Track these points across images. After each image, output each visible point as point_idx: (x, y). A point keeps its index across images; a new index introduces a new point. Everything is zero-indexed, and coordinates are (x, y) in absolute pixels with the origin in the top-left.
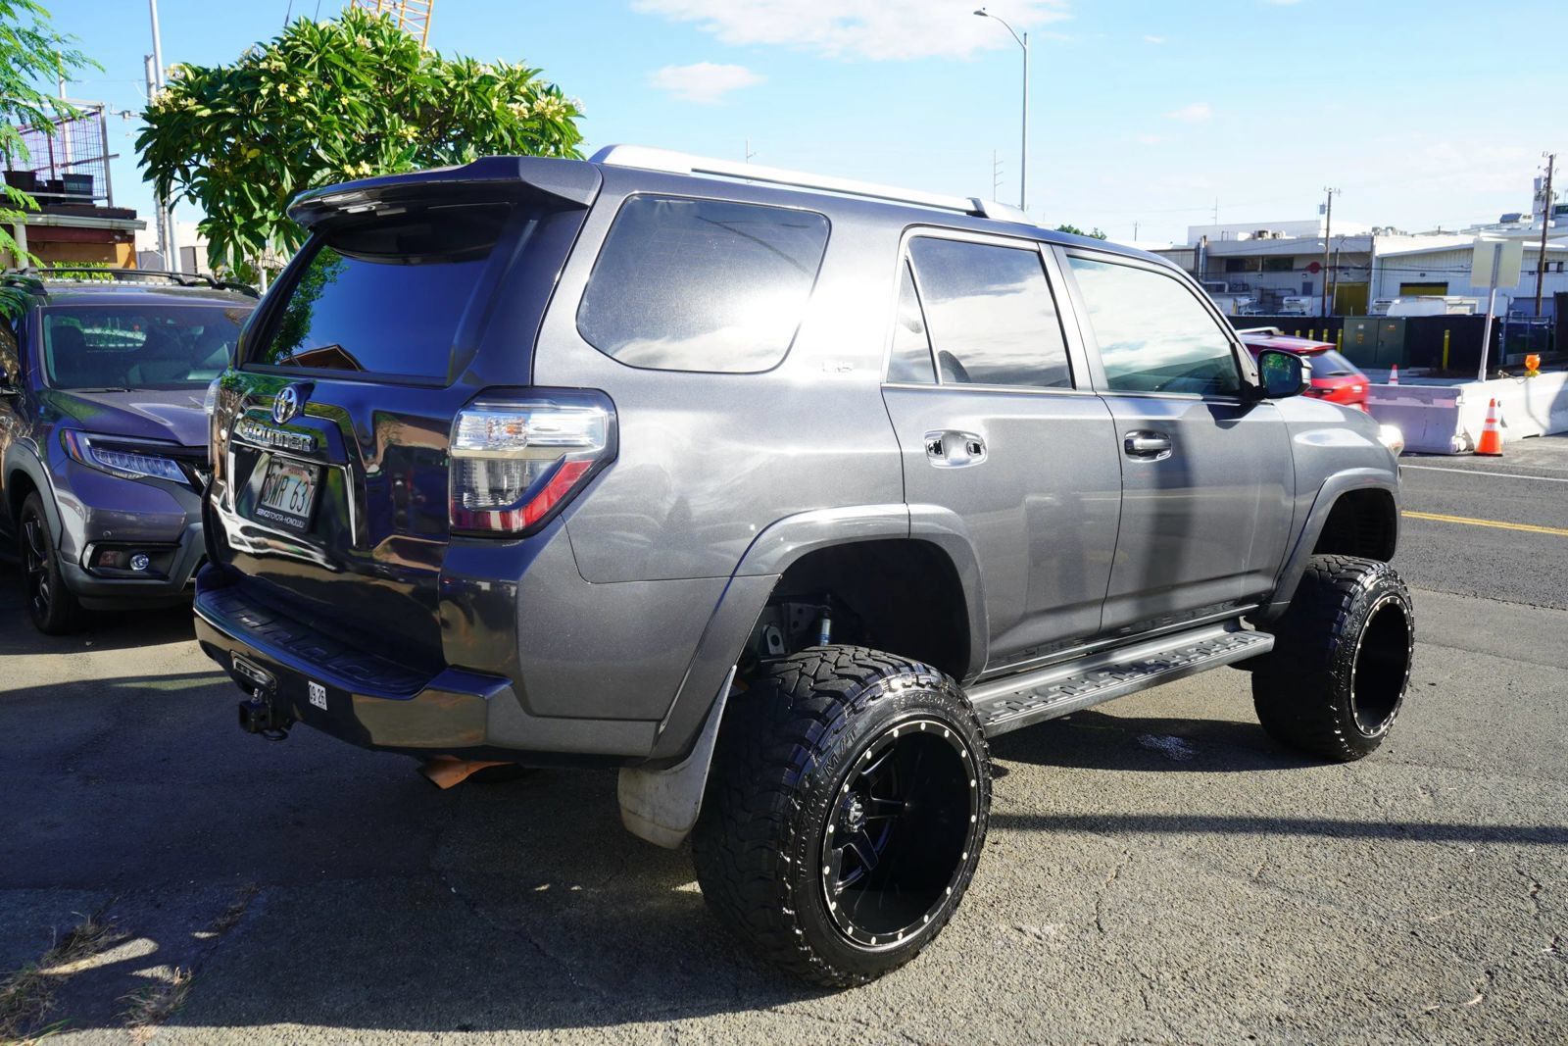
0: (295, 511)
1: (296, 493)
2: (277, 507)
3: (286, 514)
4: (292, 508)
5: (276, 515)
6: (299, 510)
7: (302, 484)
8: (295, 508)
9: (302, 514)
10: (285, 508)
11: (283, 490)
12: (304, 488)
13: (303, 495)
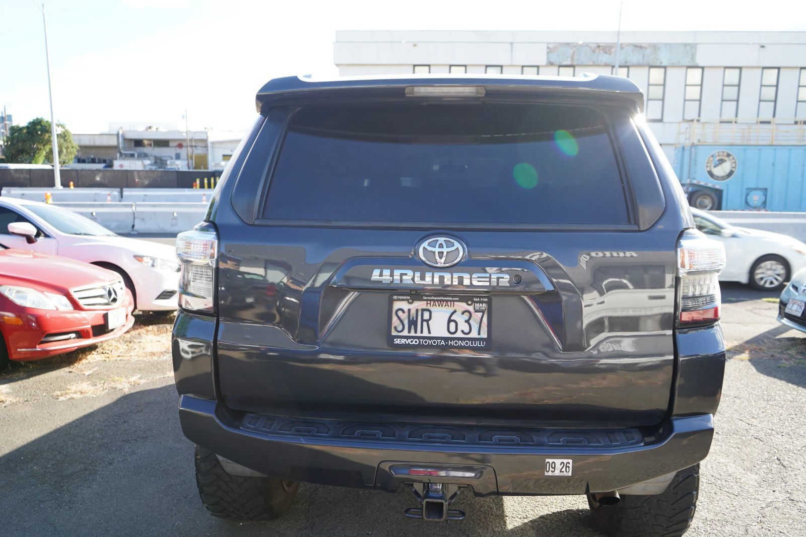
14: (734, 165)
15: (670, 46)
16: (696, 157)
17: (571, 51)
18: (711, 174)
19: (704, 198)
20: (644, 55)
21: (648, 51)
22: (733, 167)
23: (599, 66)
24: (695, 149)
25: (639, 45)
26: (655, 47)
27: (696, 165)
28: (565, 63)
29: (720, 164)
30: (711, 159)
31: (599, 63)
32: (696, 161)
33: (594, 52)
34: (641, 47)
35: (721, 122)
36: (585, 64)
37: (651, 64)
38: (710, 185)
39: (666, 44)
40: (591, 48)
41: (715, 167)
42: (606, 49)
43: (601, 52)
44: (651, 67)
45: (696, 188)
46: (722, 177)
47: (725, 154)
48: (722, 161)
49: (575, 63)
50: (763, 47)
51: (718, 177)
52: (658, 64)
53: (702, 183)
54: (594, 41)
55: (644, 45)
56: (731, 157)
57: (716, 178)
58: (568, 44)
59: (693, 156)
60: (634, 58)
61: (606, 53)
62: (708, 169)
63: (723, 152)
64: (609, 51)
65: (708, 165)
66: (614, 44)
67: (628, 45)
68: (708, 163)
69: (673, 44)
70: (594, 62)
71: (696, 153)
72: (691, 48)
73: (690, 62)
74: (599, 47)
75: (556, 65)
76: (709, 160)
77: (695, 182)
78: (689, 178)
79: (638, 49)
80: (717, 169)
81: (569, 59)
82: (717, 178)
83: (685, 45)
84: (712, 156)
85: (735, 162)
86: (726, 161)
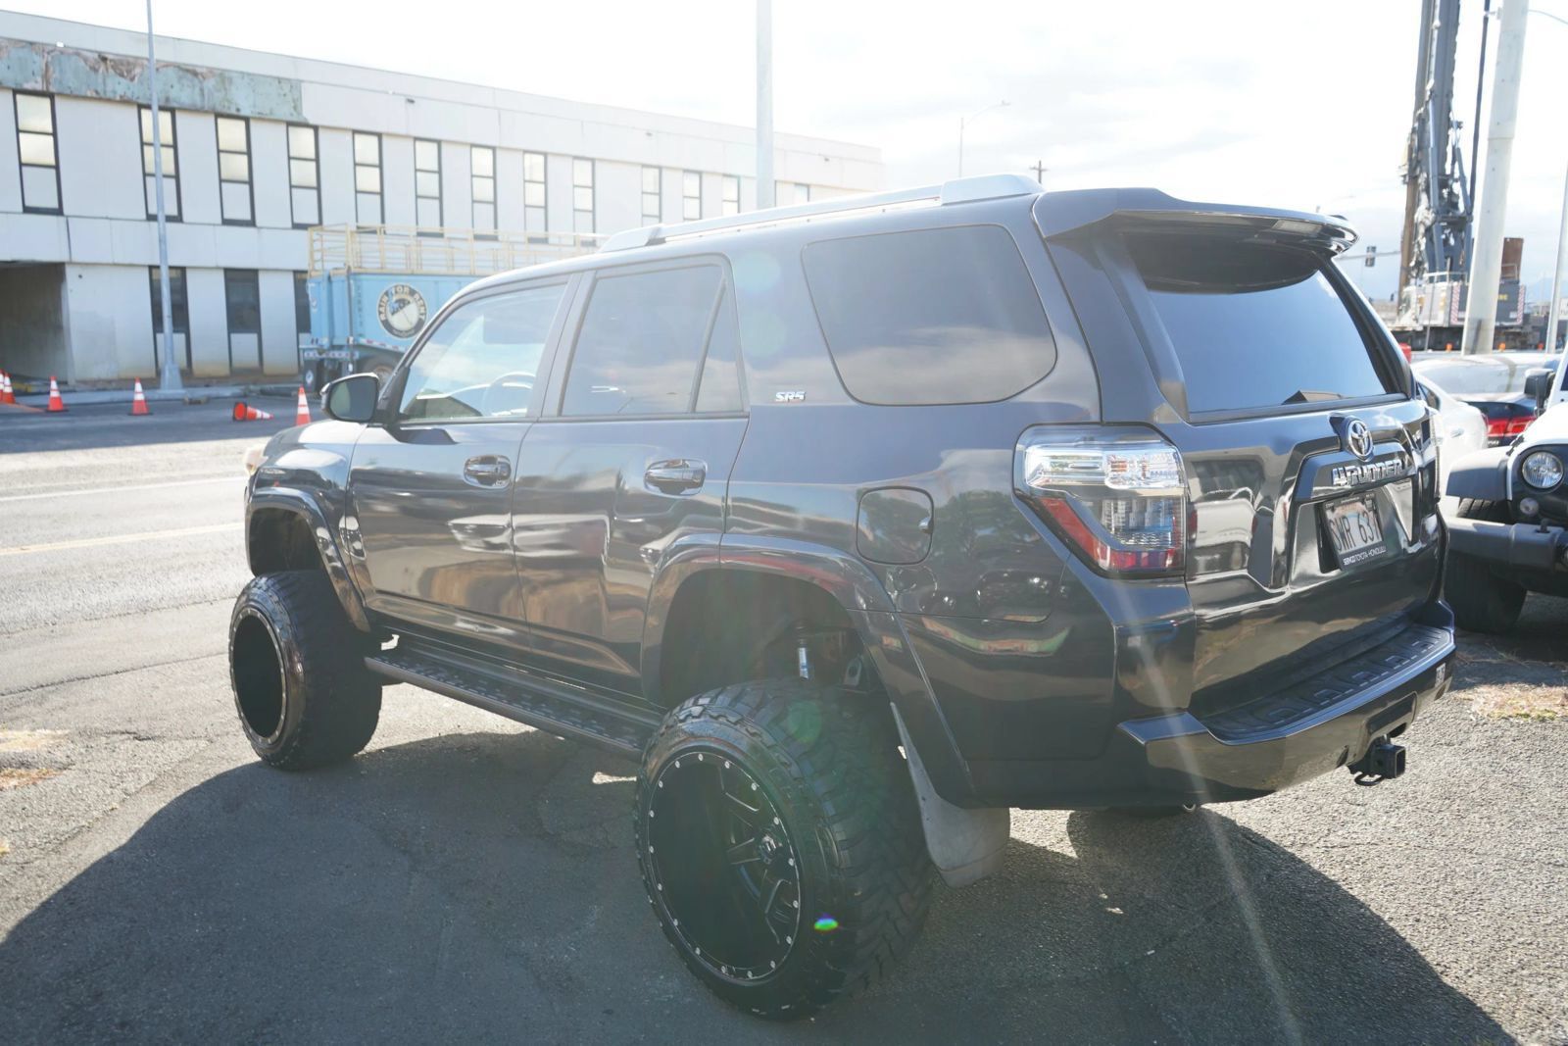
0: (1370, 543)
1: (1360, 526)
2: (1354, 549)
3: (1367, 549)
4: (1366, 542)
5: (1360, 555)
6: (1372, 539)
7: (1361, 516)
8: (1369, 540)
9: (1376, 541)
10: (1360, 545)
11: (1348, 531)
12: (1365, 518)
13: (1368, 524)
14: (422, 311)
15: (251, 77)
16: (360, 295)
17: (39, 62)
18: (387, 324)
19: (383, 370)
20: (202, 90)
21: (210, 84)
22: (422, 314)
23: (109, 100)
24: (355, 280)
25: (190, 68)
26: (224, 77)
27: (360, 310)
28: (28, 86)
29: (401, 308)
30: (386, 299)
31: (110, 95)
32: (359, 302)
33: (96, 70)
34: (195, 74)
35: (420, 234)
36: (76, 93)
37: (219, 109)
38: (389, 347)
39: (243, 74)
40: (86, 60)
41: (393, 313)
42: (123, 67)
43: (111, 71)
44: (218, 115)
45: (365, 353)
46: (406, 332)
47: (406, 290)
48: (402, 303)
49: (52, 89)
50: (412, 101)
51: (401, 332)
52: (233, 111)
53: (376, 344)
54: (92, 48)
55: (199, 70)
56: (417, 296)
57: (396, 333)
58: (32, 44)
59: (353, 294)
60: (184, 95)
61: (122, 75)
62: (383, 317)
63: (403, 287)
64: (129, 72)
65: (382, 309)
66: (137, 58)
67: (167, 65)
68: (380, 306)
69: (254, 75)
70: (97, 92)
71: (358, 288)
72: (290, 88)
73: (292, 115)
74: (104, 59)
75: (8, 88)
76: (381, 301)
77: (363, 341)
78: (352, 335)
79: (189, 76)
80: (396, 316)
81: (39, 79)
82: (399, 333)
83: (280, 80)
84: (387, 294)
85: (424, 305)
86: (409, 303)
